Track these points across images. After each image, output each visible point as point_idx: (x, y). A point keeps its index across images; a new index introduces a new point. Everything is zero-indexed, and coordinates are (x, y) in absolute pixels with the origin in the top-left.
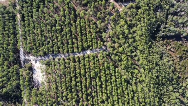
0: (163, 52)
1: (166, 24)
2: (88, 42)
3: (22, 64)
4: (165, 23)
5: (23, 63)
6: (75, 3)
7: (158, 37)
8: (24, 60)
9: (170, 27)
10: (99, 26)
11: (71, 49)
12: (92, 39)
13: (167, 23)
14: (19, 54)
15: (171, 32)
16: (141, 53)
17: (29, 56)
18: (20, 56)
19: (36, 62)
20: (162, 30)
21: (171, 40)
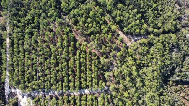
0: (175, 100)
1: (182, 68)
2: (88, 81)
3: (6, 98)
4: (181, 66)
5: (8, 97)
6: (76, 31)
7: (171, 81)
8: (9, 93)
9: (187, 71)
10: (102, 62)
11: (66, 88)
12: (92, 79)
13: (184, 66)
14: (4, 85)
15: (187, 77)
16: (150, 101)
17: (16, 89)
18: (5, 88)
19: (23, 97)
20: (176, 74)
21: (186, 86)
